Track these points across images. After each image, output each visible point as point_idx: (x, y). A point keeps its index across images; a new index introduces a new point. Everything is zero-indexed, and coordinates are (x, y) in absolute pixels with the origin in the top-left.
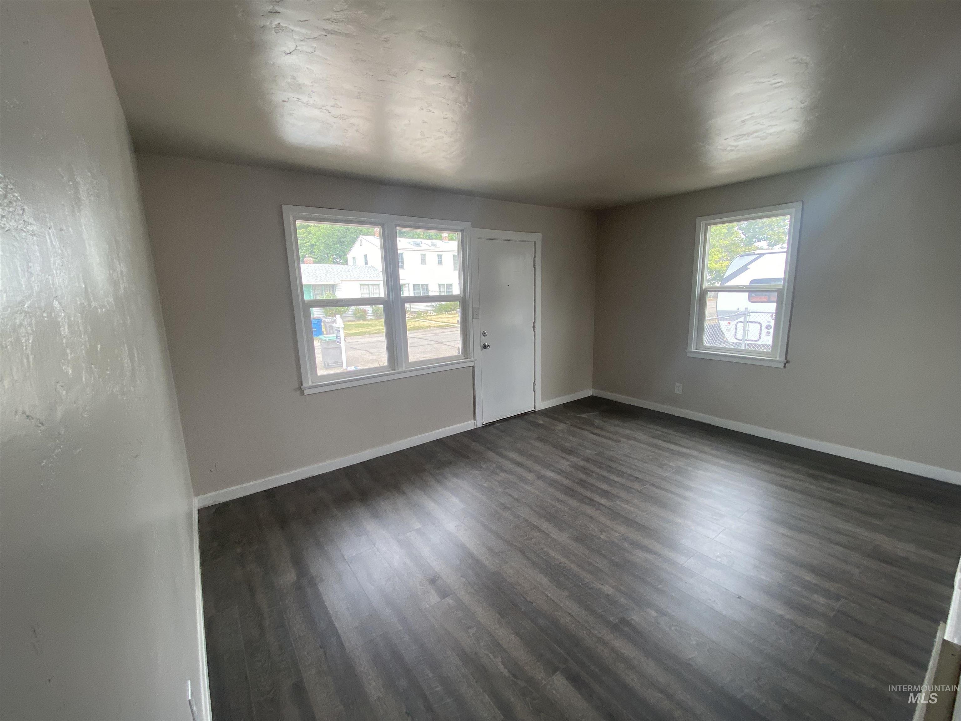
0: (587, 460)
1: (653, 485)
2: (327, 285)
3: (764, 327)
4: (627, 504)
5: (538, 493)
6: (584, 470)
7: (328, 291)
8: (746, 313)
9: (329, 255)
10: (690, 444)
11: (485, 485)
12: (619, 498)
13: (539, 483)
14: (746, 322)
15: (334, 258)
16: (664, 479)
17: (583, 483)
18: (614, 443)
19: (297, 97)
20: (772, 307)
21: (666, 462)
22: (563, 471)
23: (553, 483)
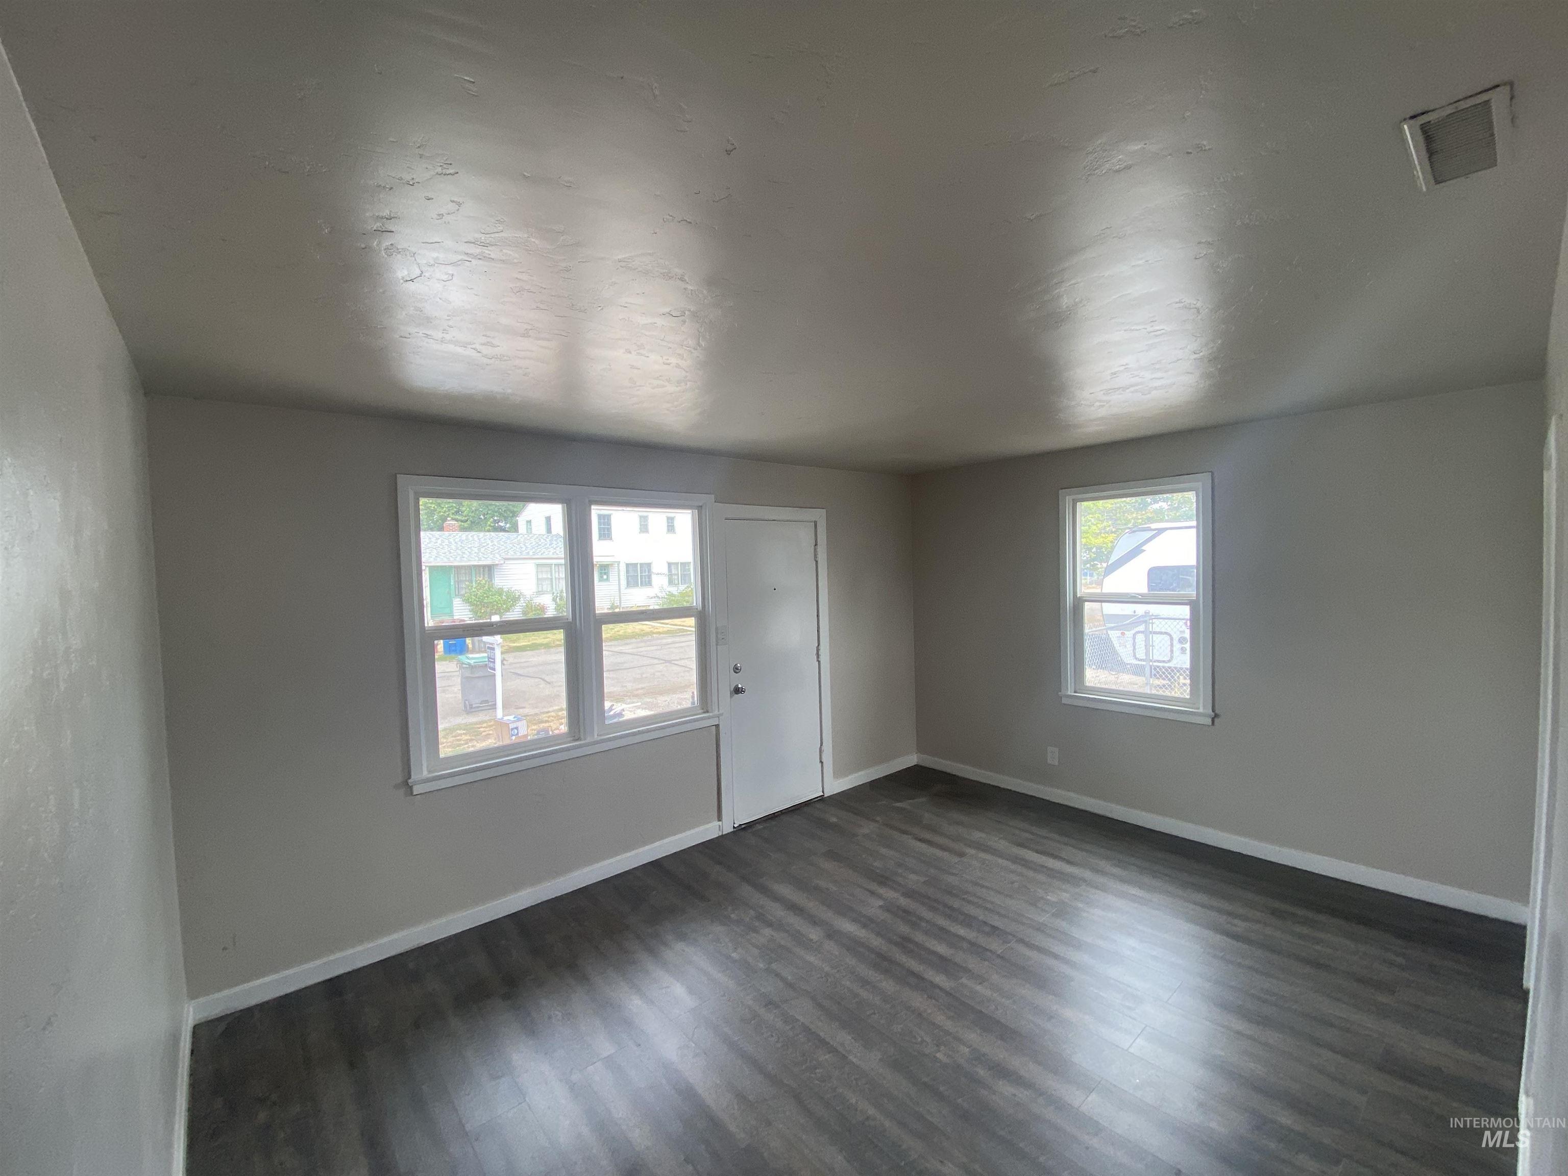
0: (910, 894)
1: (1021, 941)
2: (479, 566)
3: (1175, 642)
4: (980, 984)
5: (827, 969)
6: (904, 914)
7: (482, 576)
8: (1147, 618)
9: (488, 516)
10: (1080, 856)
11: (734, 955)
12: (967, 970)
13: (830, 946)
14: (1147, 633)
15: (496, 520)
16: (1038, 929)
17: (905, 943)
18: (956, 859)
19: (424, 332)
20: (1185, 611)
21: (1041, 893)
22: (871, 920)
23: (853, 946)
